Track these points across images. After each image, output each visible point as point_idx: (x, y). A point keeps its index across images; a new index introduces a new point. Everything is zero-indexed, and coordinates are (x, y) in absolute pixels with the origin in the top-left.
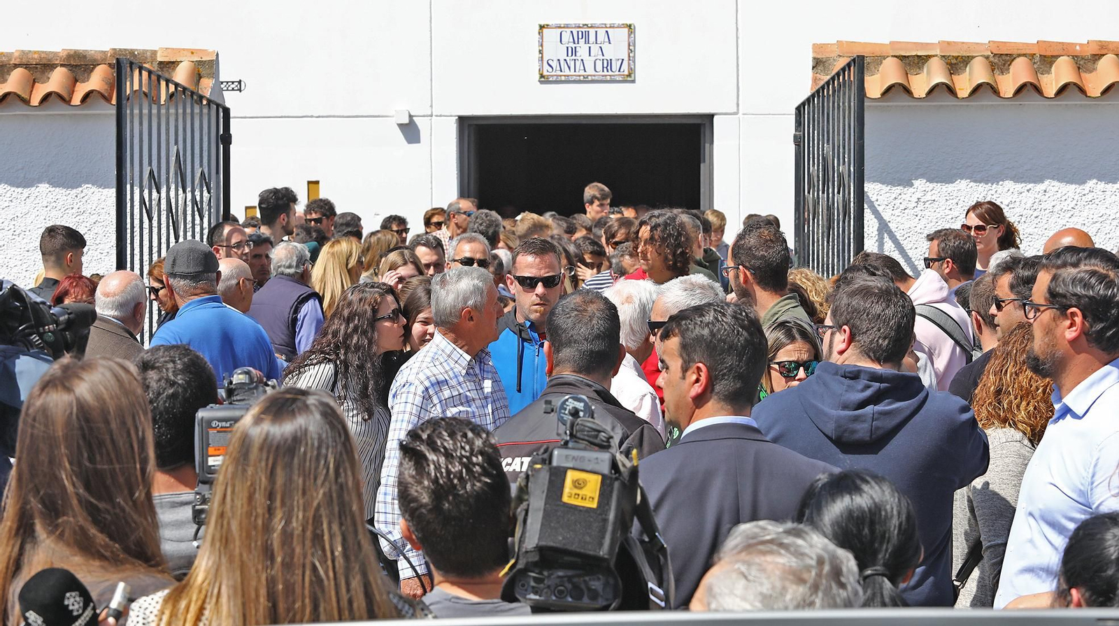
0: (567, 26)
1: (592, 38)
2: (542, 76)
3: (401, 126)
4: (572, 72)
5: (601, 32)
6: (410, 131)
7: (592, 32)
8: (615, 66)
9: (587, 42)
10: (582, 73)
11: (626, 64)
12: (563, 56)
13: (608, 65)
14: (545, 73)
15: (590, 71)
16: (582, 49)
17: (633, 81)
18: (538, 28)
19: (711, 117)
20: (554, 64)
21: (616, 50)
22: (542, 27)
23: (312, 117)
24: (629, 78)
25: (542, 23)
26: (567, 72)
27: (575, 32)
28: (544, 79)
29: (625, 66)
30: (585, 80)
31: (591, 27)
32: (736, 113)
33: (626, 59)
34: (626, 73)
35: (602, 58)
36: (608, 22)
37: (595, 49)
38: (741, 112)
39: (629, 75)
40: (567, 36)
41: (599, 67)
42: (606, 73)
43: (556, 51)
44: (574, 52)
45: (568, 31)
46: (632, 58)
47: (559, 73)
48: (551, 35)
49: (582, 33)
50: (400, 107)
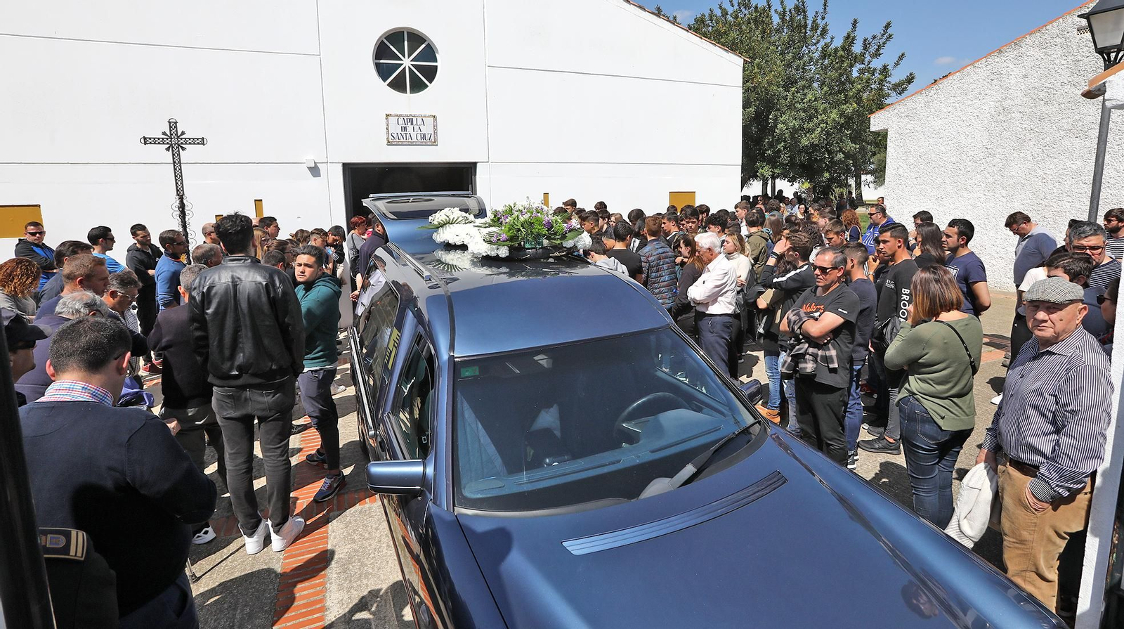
0: (401, 116)
1: (415, 123)
2: (389, 142)
3: (310, 168)
4: (405, 140)
5: (420, 119)
6: (315, 171)
7: (415, 119)
8: (428, 137)
9: (412, 124)
10: (410, 140)
12: (399, 131)
13: (424, 137)
14: (390, 140)
15: (414, 139)
16: (410, 128)
17: (437, 145)
18: (385, 116)
19: (475, 164)
20: (395, 136)
21: (427, 129)
22: (387, 115)
23: (254, 163)
24: (435, 143)
25: (388, 113)
26: (402, 140)
27: (405, 119)
28: (389, 144)
29: (432, 137)
30: (412, 144)
31: (414, 116)
32: (488, 162)
33: (433, 134)
34: (433, 141)
35: (420, 132)
36: (423, 114)
37: (416, 128)
38: (490, 161)
39: (435, 142)
40: (401, 121)
41: (419, 138)
42: (422, 141)
43: (395, 129)
44: (405, 129)
45: (402, 118)
46: (435, 133)
47: (398, 140)
48: (392, 120)
49: (410, 120)
50: (310, 158)
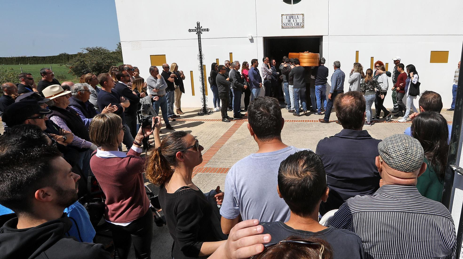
0: (288, 15)
1: (294, 18)
3: (250, 39)
4: (289, 26)
5: (296, 16)
6: (252, 40)
7: (294, 16)
8: (300, 24)
9: (293, 18)
10: (292, 26)
11: (302, 23)
12: (287, 22)
13: (298, 24)
14: (283, 26)
15: (294, 25)
16: (292, 20)
18: (281, 15)
19: (322, 36)
20: (285, 24)
21: (300, 21)
22: (282, 15)
23: (230, 38)
24: (303, 27)
25: (282, 14)
26: (288, 26)
27: (290, 16)
28: (283, 28)
29: (302, 24)
30: (292, 28)
31: (294, 15)
33: (302, 22)
34: (302, 26)
35: (296, 22)
36: (298, 13)
37: (295, 20)
38: (329, 35)
39: (303, 26)
40: (288, 17)
41: (296, 25)
42: (297, 26)
43: (285, 21)
44: (290, 21)
45: (288, 16)
47: (286, 26)
48: (284, 17)
49: (292, 16)
50: (250, 35)
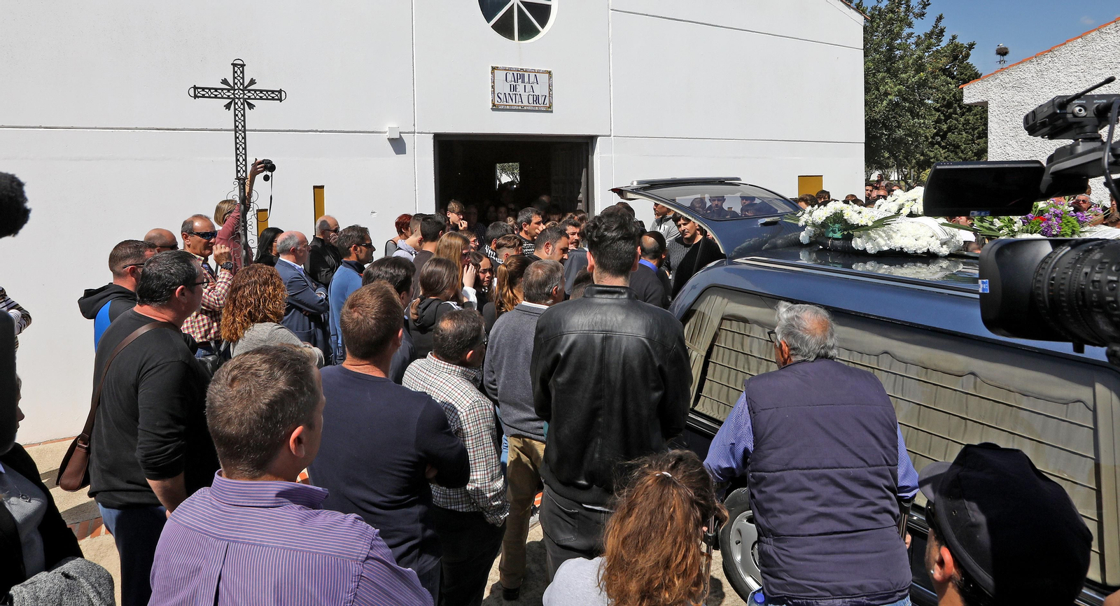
0: (510, 69)
1: (526, 80)
2: (494, 105)
3: (392, 140)
4: (514, 104)
5: (532, 75)
6: (398, 145)
7: (526, 74)
8: (541, 100)
9: (523, 82)
10: (520, 104)
11: (547, 98)
12: (508, 91)
13: (536, 99)
14: (496, 103)
15: (525, 103)
16: (520, 87)
17: (552, 112)
18: (490, 69)
19: (593, 138)
20: (502, 96)
21: (541, 90)
22: (493, 69)
23: (317, 131)
24: (549, 109)
25: (494, 66)
26: (511, 103)
27: (515, 73)
28: (495, 108)
29: (547, 101)
30: (522, 110)
32: (610, 136)
33: (548, 96)
34: (548, 105)
35: (532, 93)
36: (536, 69)
37: (528, 87)
38: (612, 135)
39: (550, 107)
40: (510, 77)
41: (531, 101)
42: (535, 105)
43: (503, 88)
44: (515, 88)
45: (511, 72)
46: (550, 95)
47: (505, 103)
48: (500, 75)
49: (520, 75)
50: (391, 127)
